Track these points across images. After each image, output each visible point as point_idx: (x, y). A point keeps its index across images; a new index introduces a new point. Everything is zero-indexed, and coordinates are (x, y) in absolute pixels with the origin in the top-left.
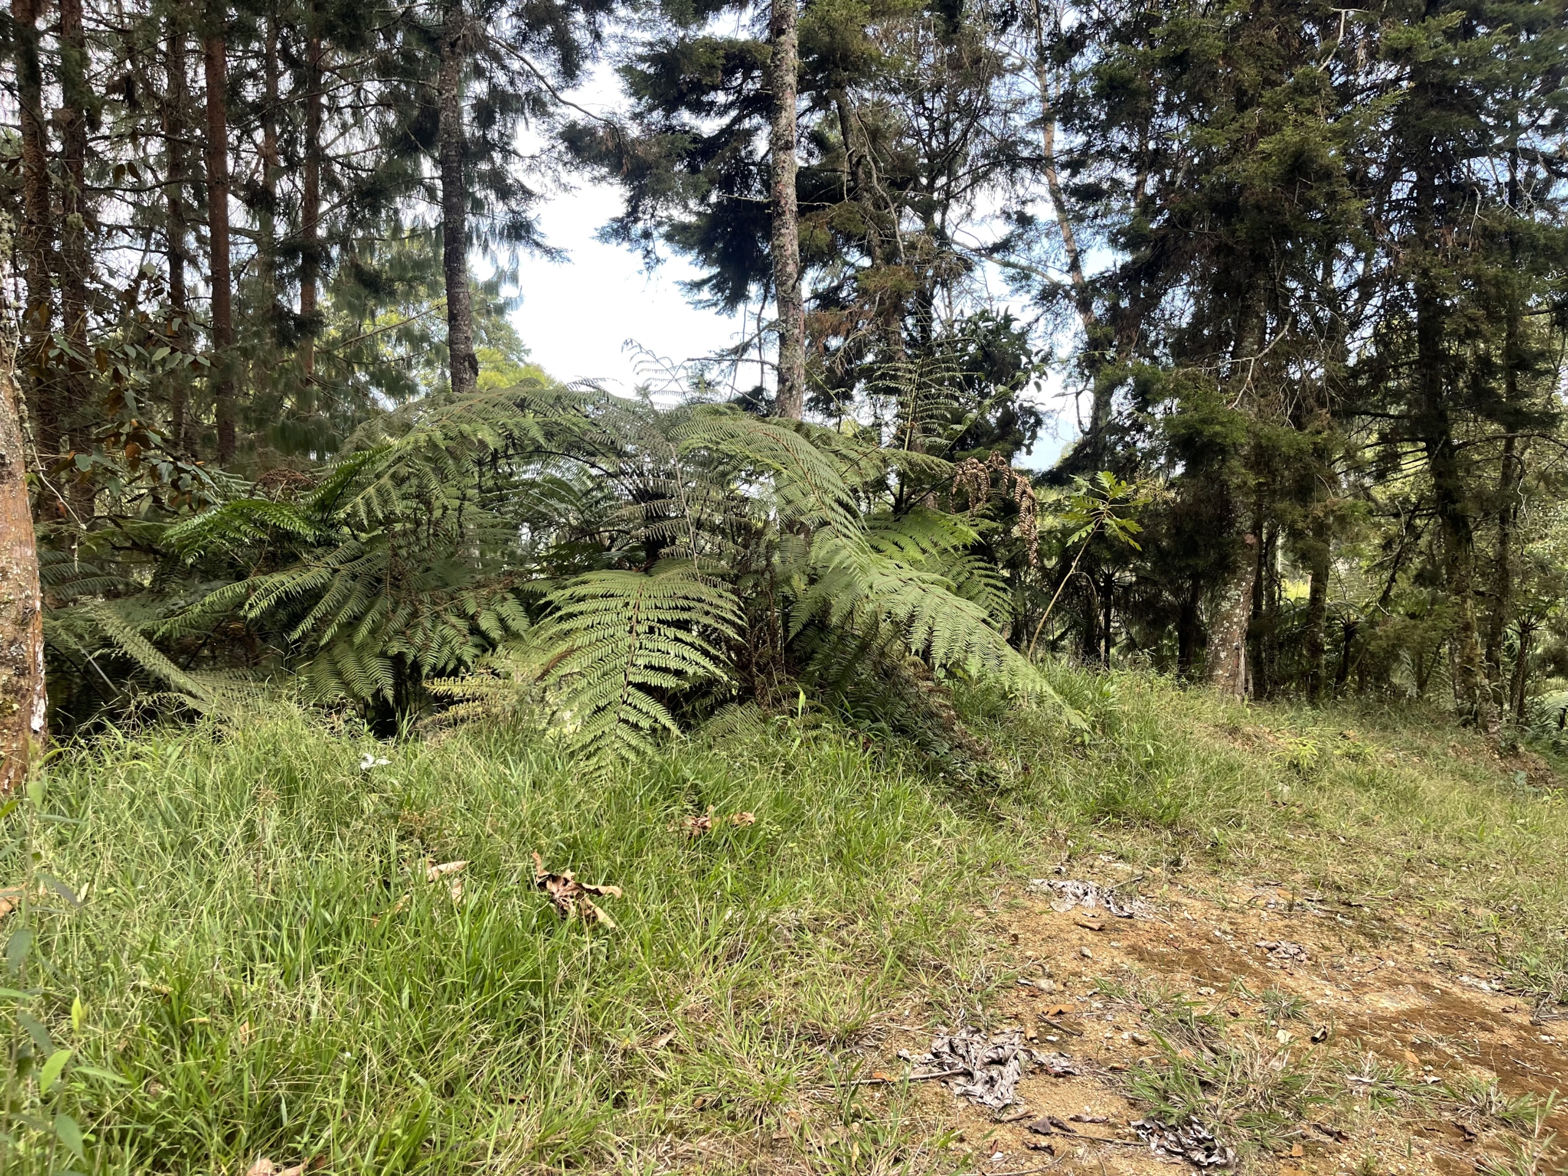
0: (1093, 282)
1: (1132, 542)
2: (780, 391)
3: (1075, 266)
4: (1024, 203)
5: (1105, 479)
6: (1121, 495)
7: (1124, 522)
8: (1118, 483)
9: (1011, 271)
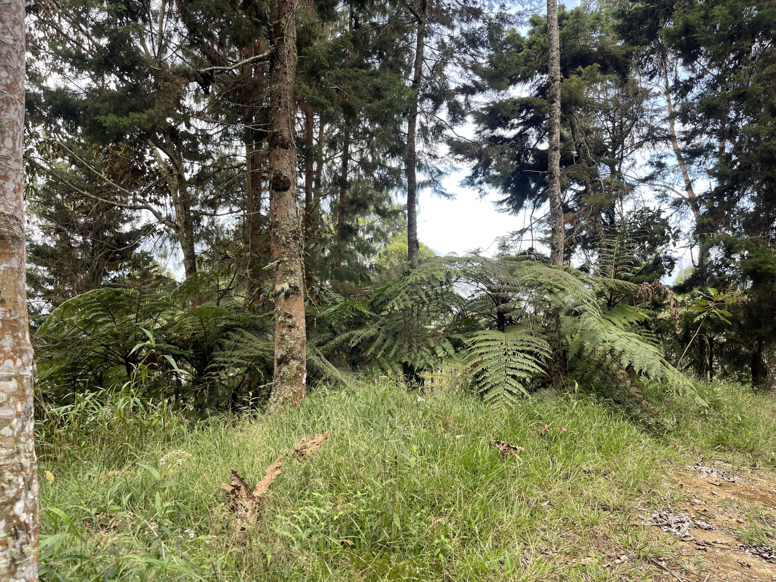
0: (700, 197)
1: (726, 321)
2: (552, 254)
3: (689, 188)
4: (661, 157)
5: (712, 291)
6: (720, 299)
7: (722, 311)
8: (719, 293)
9: (657, 193)
